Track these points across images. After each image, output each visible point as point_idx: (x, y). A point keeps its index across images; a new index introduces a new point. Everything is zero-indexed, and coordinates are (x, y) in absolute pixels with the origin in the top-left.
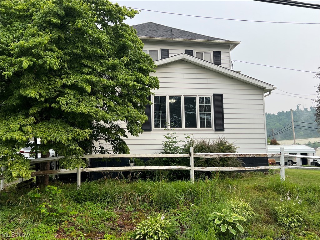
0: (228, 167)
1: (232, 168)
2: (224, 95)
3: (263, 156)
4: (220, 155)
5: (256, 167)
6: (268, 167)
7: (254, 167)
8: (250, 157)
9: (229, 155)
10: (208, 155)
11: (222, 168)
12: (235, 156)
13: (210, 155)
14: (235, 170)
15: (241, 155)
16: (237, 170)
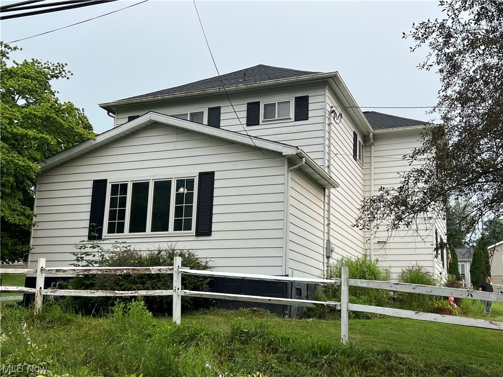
0: (89, 291)
1: (94, 292)
2: (216, 174)
3: (143, 273)
4: (78, 270)
5: (133, 292)
6: (153, 292)
7: (130, 292)
8: (123, 273)
9: (90, 270)
10: (60, 270)
11: (80, 292)
12: (99, 272)
13: (63, 270)
14: (99, 295)
15: (109, 271)
16: (102, 295)
